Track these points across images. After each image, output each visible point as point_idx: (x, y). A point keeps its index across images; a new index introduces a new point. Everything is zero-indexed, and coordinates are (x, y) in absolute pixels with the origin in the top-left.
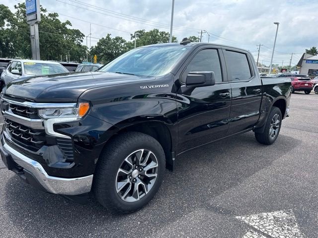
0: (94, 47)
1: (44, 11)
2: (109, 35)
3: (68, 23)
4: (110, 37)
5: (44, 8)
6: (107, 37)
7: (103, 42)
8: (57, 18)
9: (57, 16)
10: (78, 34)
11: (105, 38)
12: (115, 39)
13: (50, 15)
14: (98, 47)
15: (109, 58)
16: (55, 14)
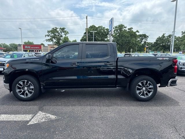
0: (153, 43)
1: (126, 27)
2: (164, 34)
3: (138, 31)
4: (165, 35)
5: (125, 26)
6: (162, 36)
7: (159, 39)
8: (132, 30)
9: (132, 29)
10: (145, 36)
11: (161, 36)
12: (168, 36)
13: (128, 29)
14: (156, 42)
15: (163, 48)
16: (131, 28)
